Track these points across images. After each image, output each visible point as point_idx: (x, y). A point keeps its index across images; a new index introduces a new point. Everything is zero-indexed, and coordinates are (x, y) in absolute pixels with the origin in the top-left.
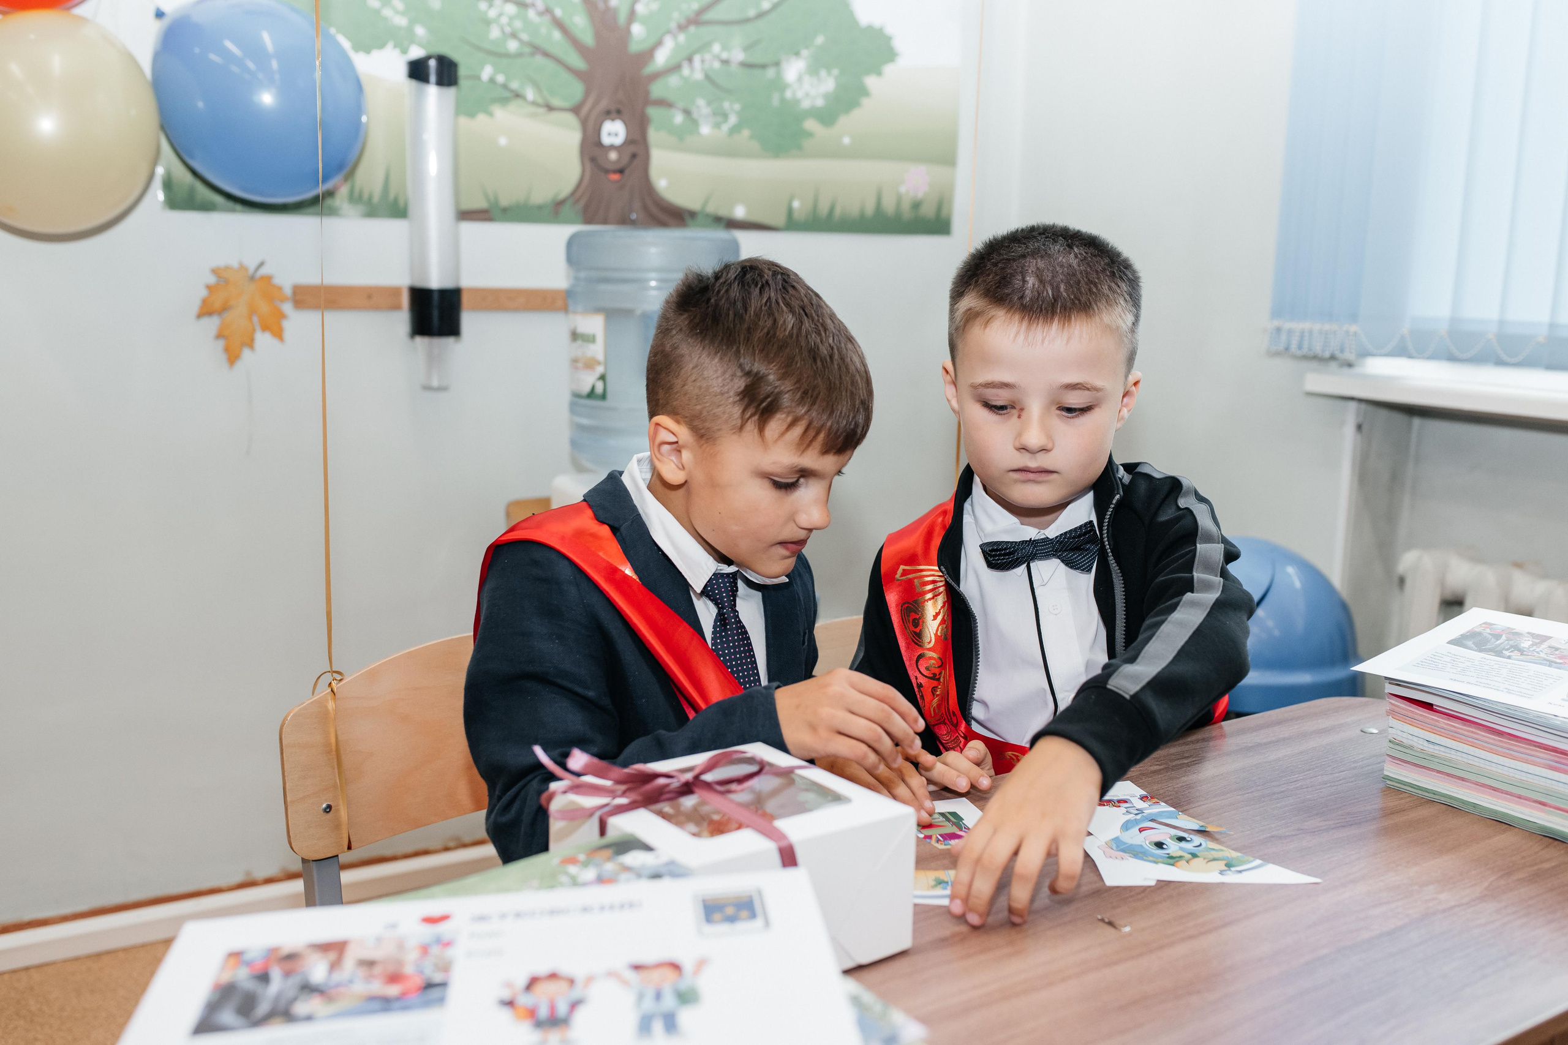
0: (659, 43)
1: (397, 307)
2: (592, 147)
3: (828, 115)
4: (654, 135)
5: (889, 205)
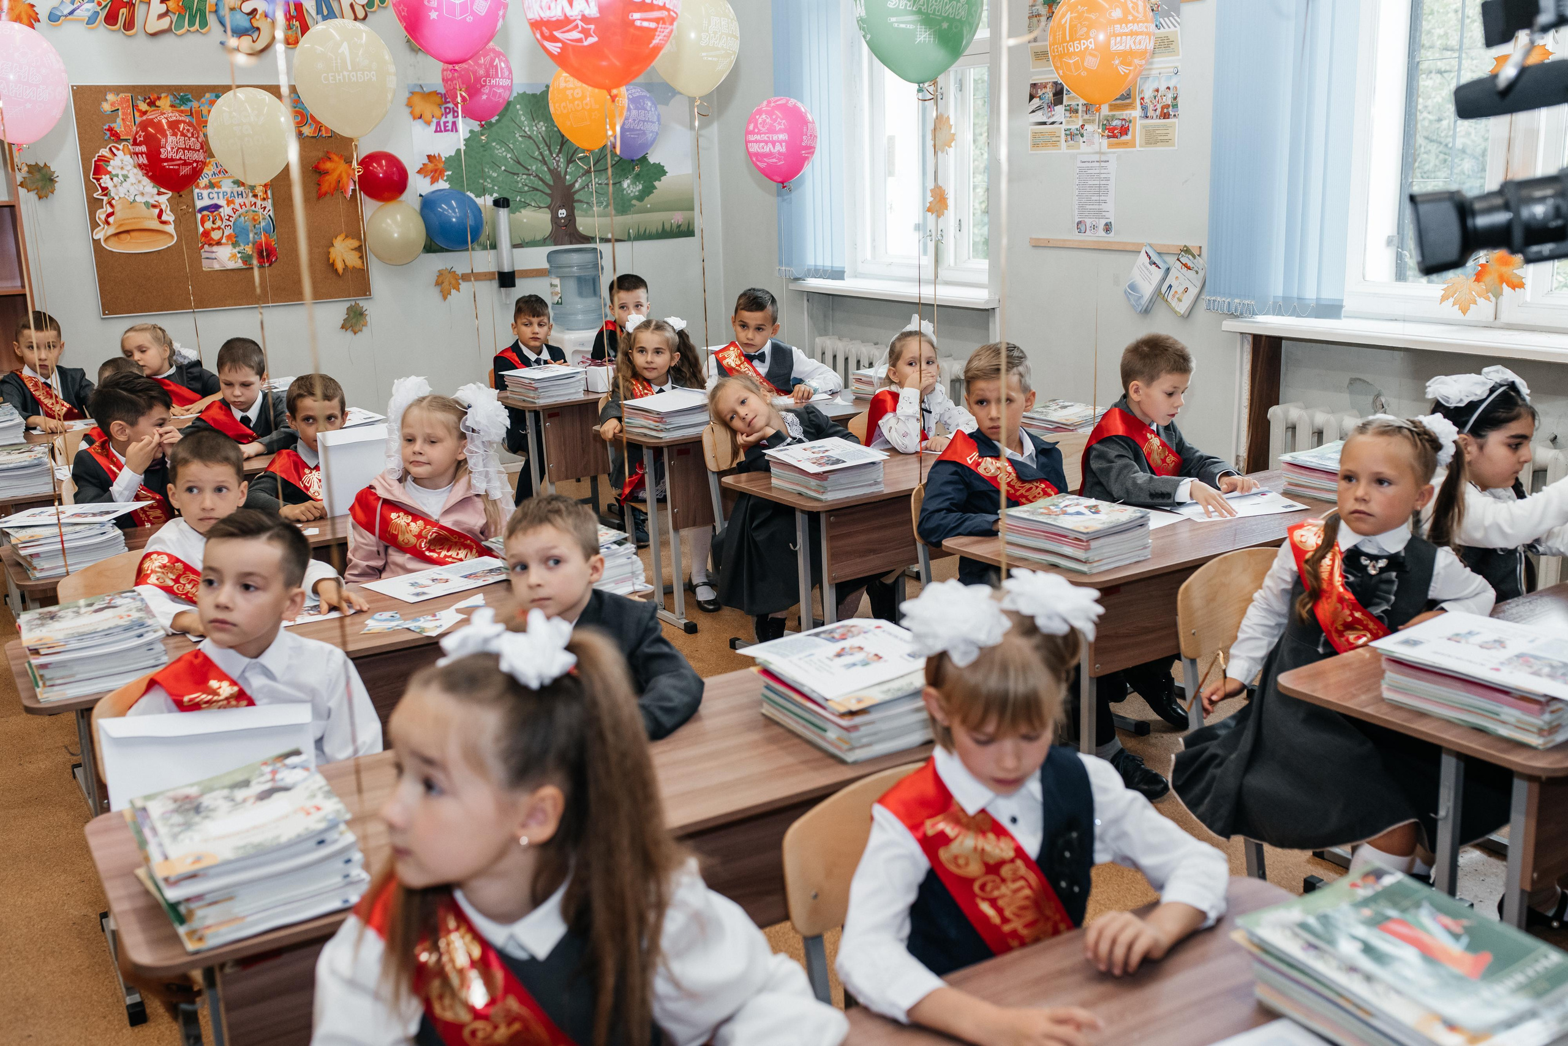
0: (576, 181)
1: (494, 279)
2: (555, 219)
3: (641, 198)
4: (576, 212)
5: (667, 227)
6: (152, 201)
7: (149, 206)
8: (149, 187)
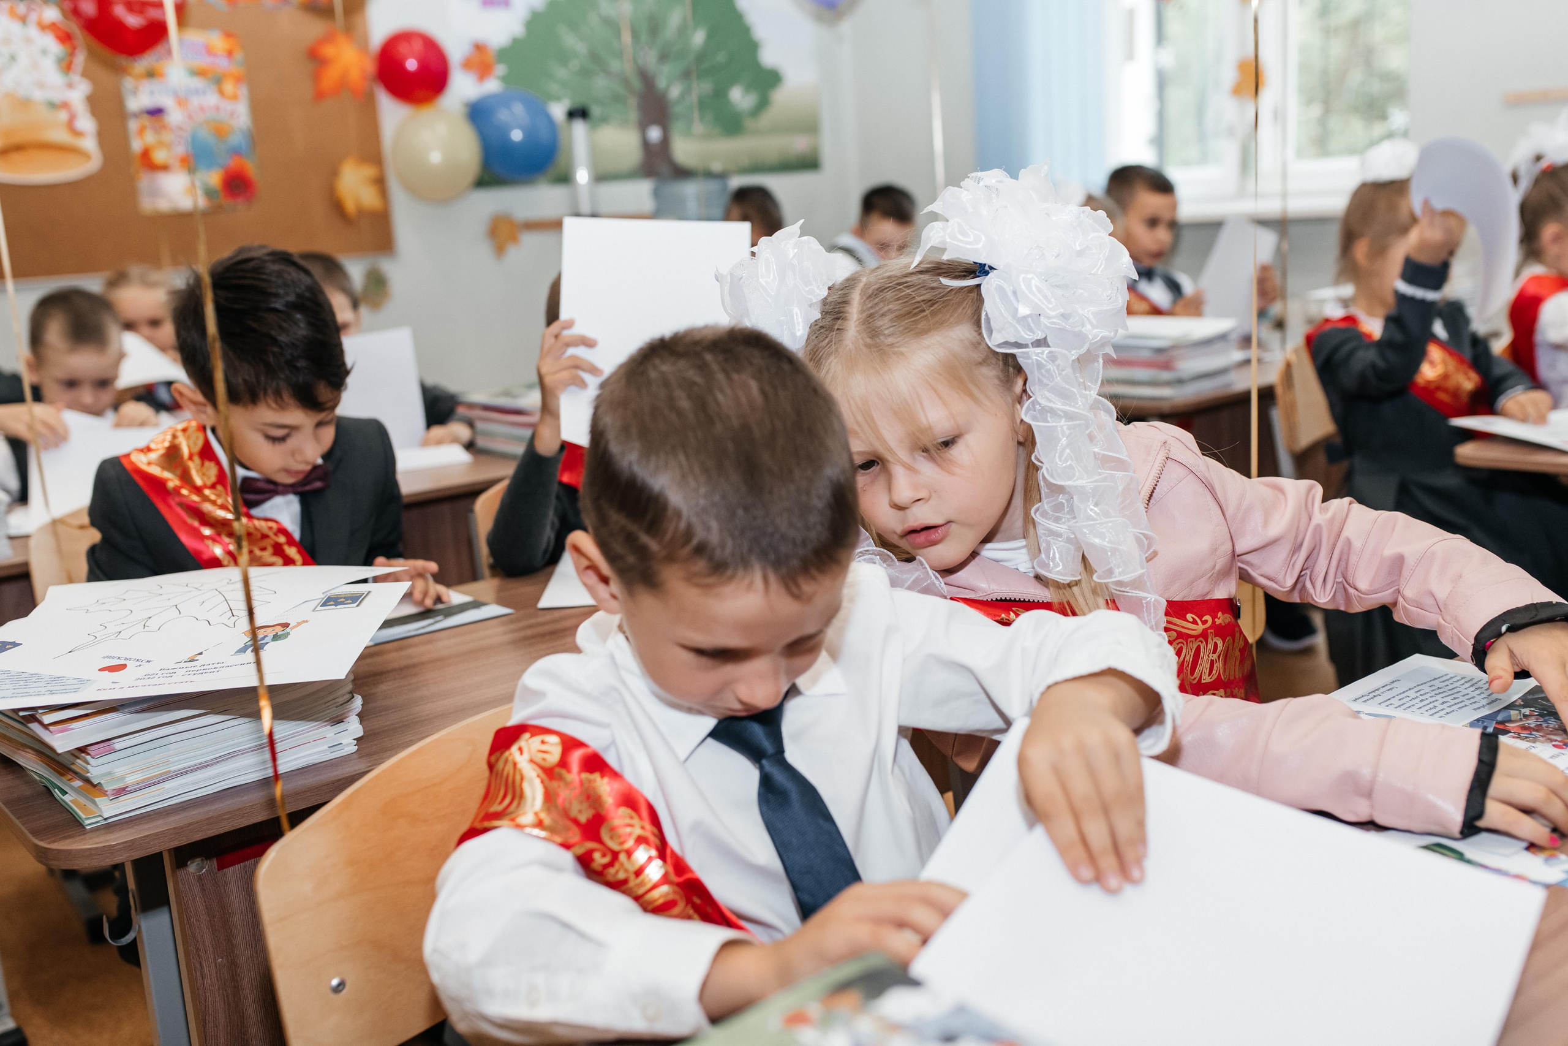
0: (670, 88)
3: (753, 114)
4: (673, 133)
5: (787, 156)
6: (58, 96)
7: (53, 106)
8: (53, 76)
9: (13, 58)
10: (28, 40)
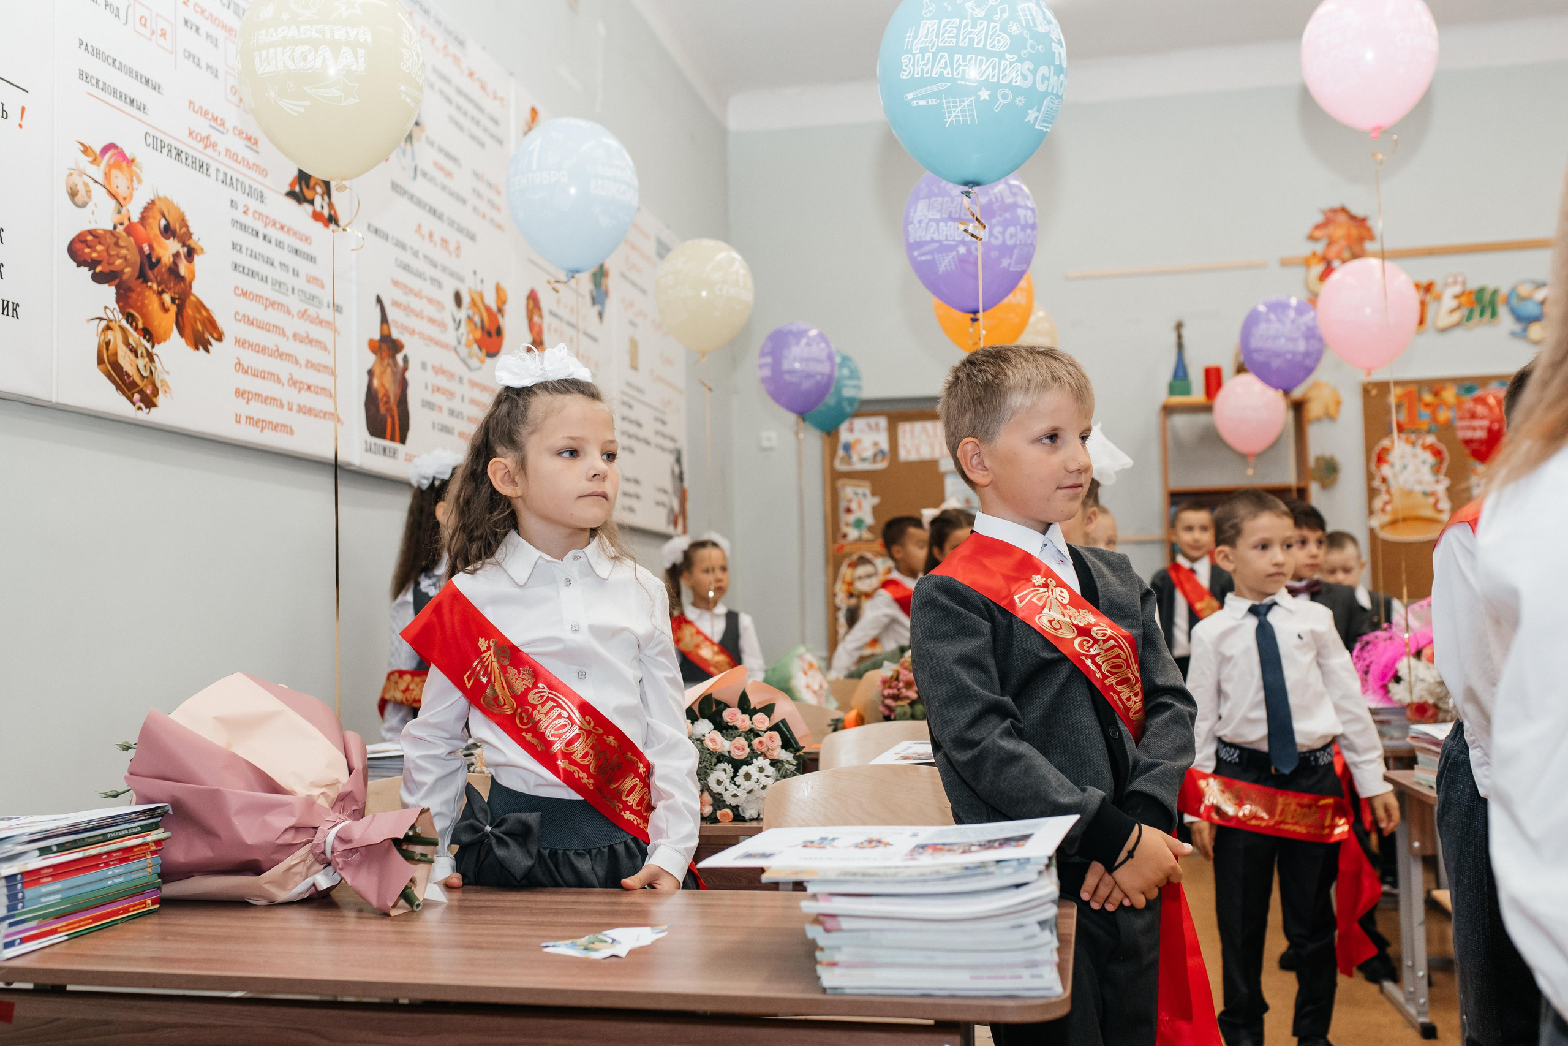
6: (1429, 489)
7: (1426, 494)
8: (1427, 475)
9: (1405, 467)
10: (1415, 456)
